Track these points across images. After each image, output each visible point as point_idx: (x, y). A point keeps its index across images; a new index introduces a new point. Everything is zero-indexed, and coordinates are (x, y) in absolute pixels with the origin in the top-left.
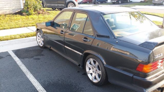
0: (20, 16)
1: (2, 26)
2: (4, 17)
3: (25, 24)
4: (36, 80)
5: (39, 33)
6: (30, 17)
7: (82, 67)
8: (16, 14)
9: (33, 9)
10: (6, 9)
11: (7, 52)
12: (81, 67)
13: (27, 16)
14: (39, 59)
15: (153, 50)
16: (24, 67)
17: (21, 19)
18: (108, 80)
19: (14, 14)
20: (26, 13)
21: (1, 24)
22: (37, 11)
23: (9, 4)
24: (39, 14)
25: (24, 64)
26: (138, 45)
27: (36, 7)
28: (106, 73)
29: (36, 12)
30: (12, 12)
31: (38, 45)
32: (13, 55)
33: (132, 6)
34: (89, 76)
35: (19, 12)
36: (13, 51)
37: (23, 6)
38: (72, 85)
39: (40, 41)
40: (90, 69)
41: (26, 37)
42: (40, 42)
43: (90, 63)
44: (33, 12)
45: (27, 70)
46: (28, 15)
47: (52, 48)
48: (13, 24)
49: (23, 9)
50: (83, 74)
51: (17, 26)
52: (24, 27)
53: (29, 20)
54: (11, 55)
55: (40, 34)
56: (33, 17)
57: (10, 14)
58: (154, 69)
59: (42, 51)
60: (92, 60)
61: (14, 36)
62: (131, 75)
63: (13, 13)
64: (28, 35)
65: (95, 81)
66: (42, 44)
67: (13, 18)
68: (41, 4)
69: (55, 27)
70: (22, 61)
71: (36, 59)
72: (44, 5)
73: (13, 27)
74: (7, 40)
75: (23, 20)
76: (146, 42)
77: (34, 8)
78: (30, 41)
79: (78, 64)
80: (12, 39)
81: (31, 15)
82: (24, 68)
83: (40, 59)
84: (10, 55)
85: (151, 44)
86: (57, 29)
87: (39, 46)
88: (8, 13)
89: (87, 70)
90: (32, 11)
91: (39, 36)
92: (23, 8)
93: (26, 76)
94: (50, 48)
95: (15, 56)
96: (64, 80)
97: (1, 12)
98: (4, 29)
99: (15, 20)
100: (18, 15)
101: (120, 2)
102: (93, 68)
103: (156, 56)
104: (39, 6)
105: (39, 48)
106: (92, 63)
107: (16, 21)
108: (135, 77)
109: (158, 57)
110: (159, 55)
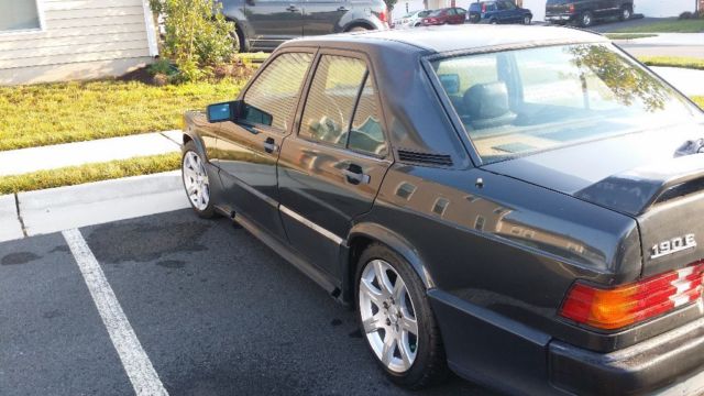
0: (141, 86)
1: (61, 129)
2: (79, 92)
3: (156, 119)
4: (146, 356)
5: (190, 155)
6: (181, 90)
7: (345, 299)
8: (127, 78)
9: (197, 56)
10: (87, 58)
11: (59, 235)
12: (340, 298)
13: (171, 87)
14: (179, 264)
15: (641, 220)
16: (108, 298)
17: (144, 100)
18: (446, 363)
19: (119, 79)
20: (168, 73)
21: (60, 118)
22: (214, 66)
23: (99, 40)
24: (220, 76)
25: (114, 287)
26: (571, 193)
27: (209, 49)
28: (437, 328)
29: (209, 70)
30: (111, 69)
31: (189, 206)
32: (78, 245)
33: (643, 36)
34: (373, 339)
35: (140, 69)
36: (82, 229)
37: (156, 45)
38: (296, 382)
39: (195, 186)
40: (375, 310)
41: (146, 173)
42: (196, 192)
43: (376, 284)
44: (197, 72)
45: (121, 309)
46: (174, 82)
47: (238, 219)
48: (107, 118)
49: (157, 57)
50: (352, 335)
51: (122, 128)
52: (153, 131)
53: (178, 103)
54: (71, 247)
55: (195, 158)
56: (192, 91)
57: (102, 80)
58: (650, 309)
59: (203, 229)
60: (380, 268)
61: (97, 166)
62: (539, 339)
63: (116, 75)
64: (157, 162)
65: (395, 366)
66: (204, 202)
67: (111, 95)
68: (232, 34)
69: (248, 126)
70: (107, 274)
71: (167, 264)
72: (247, 41)
73: (105, 131)
74: (70, 184)
75: (151, 104)
76: (610, 180)
77: (199, 52)
78: (163, 189)
79: (331, 289)
80: (89, 179)
81: (189, 83)
82: (107, 303)
83: (184, 263)
84: (65, 249)
85: (633, 190)
86: (258, 133)
87: (194, 209)
88: (95, 75)
89: (366, 313)
90: (191, 66)
91: (191, 168)
92: (156, 53)
93: (108, 335)
94: (233, 216)
95: (86, 249)
96: (265, 356)
97: (67, 74)
98: (69, 140)
99: (121, 102)
100: (133, 84)
101: (587, 20)
102: (386, 307)
103: (655, 247)
104: (223, 43)
105: (192, 219)
106: (380, 282)
107: (123, 109)
108: (559, 349)
109: (668, 252)
110: (677, 243)
